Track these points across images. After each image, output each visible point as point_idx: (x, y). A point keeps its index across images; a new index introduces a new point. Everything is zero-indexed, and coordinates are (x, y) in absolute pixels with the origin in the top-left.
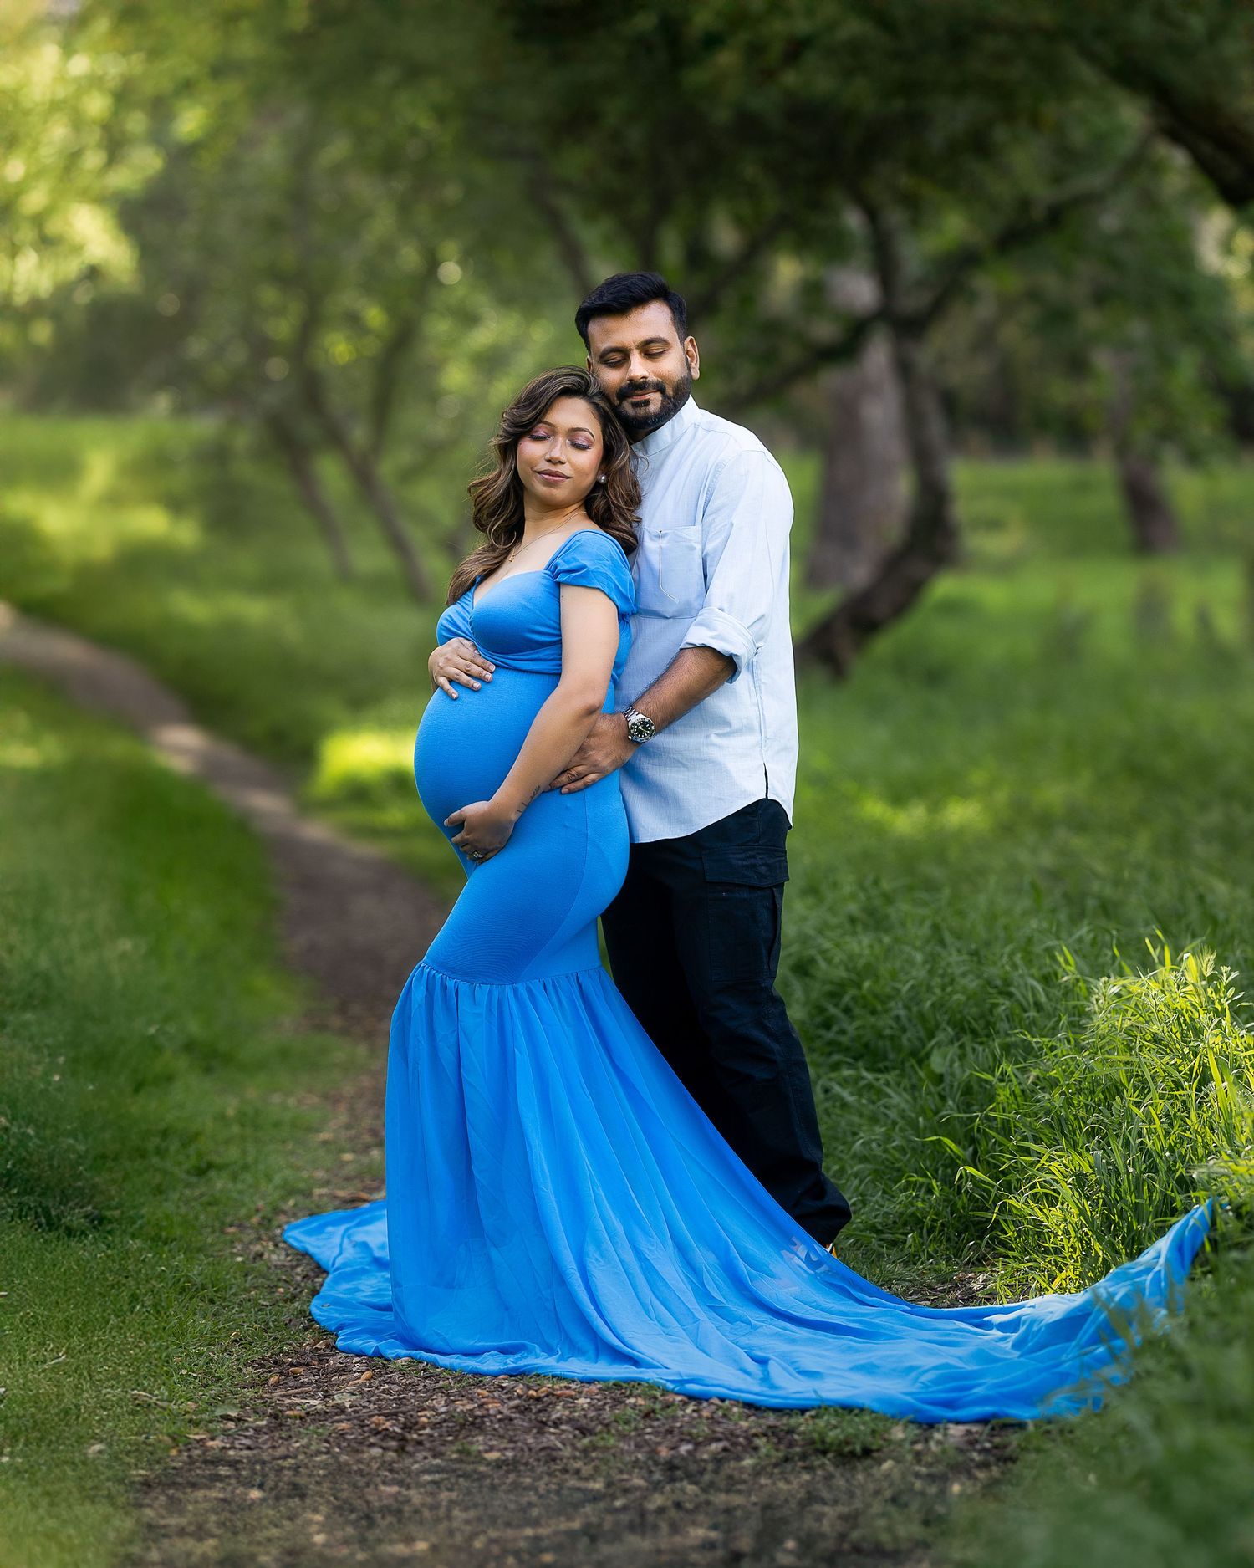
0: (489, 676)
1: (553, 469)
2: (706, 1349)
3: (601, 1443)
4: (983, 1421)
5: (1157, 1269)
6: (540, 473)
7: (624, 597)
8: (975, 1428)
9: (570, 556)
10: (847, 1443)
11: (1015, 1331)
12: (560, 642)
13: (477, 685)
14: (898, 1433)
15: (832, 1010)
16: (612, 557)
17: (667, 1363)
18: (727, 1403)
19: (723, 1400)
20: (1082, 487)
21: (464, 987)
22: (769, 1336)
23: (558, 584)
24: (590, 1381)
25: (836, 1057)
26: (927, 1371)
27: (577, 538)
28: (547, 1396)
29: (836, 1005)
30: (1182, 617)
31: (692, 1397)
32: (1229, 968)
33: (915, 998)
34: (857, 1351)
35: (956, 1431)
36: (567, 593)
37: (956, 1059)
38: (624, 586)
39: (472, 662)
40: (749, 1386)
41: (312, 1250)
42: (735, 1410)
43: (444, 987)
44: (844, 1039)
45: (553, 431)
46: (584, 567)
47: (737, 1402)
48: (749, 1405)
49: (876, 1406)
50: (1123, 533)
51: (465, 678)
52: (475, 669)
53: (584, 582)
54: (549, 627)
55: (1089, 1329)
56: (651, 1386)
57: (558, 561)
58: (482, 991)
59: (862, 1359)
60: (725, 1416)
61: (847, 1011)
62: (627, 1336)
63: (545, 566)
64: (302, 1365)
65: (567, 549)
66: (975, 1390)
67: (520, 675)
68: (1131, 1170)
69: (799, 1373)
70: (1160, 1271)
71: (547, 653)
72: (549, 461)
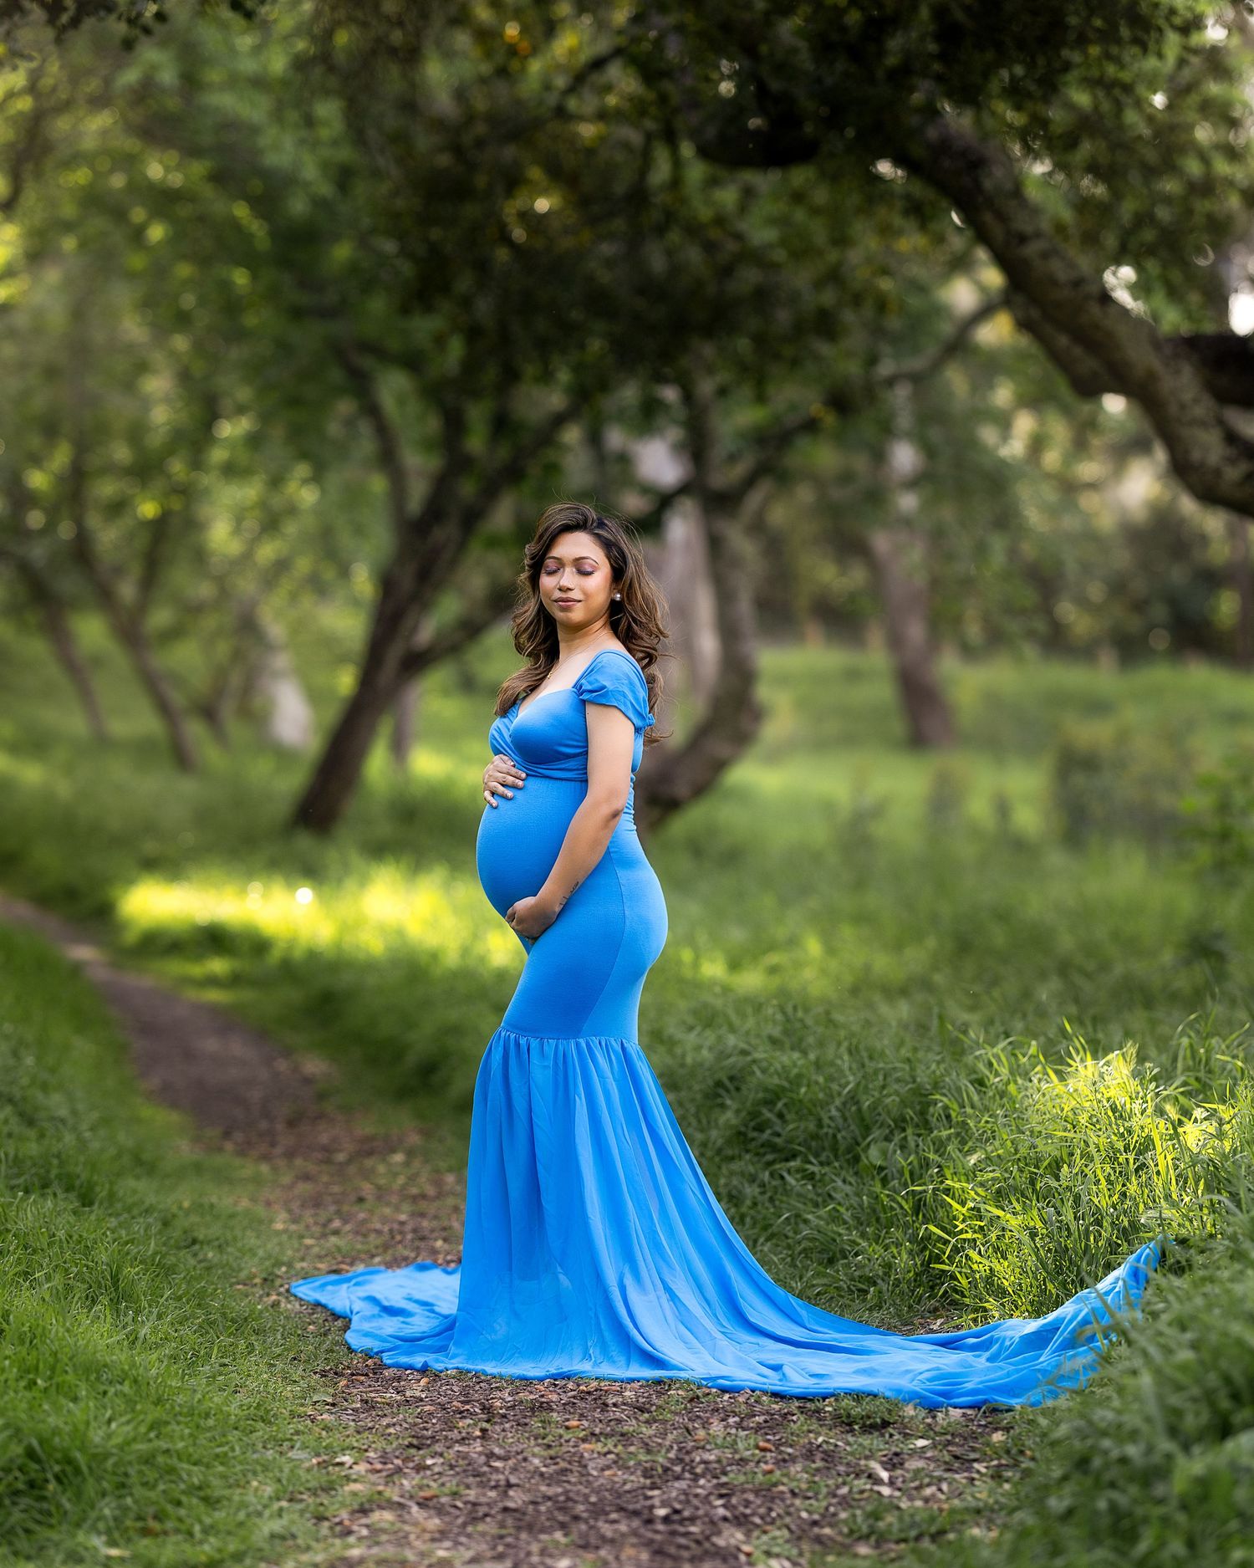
0: (520, 783)
1: (564, 595)
2: (722, 1360)
3: (661, 1417)
4: (976, 1406)
5: (1117, 1289)
6: (556, 601)
7: (640, 715)
8: (969, 1412)
9: (591, 679)
10: (869, 1417)
11: (987, 1349)
12: (586, 753)
13: (509, 793)
14: (910, 1411)
15: (768, 1114)
16: (628, 677)
17: (694, 1367)
18: (758, 1392)
19: (753, 1391)
20: (853, 676)
21: (534, 1043)
22: (775, 1352)
23: (584, 702)
24: (632, 1380)
25: (770, 1157)
26: (921, 1373)
27: (598, 661)
28: (596, 1390)
29: (770, 1111)
30: (978, 808)
31: (724, 1390)
32: (1152, 1065)
33: (853, 1098)
34: (858, 1361)
35: (956, 1413)
36: (591, 711)
37: (898, 1148)
38: (638, 703)
39: (508, 774)
40: (773, 1382)
41: (323, 1301)
42: (765, 1398)
43: (518, 1045)
44: (778, 1140)
45: (561, 564)
46: (604, 687)
47: (765, 1392)
48: (775, 1395)
49: (888, 1394)
50: (898, 727)
51: (501, 789)
52: (510, 779)
53: (604, 701)
54: (578, 741)
55: (1058, 1339)
56: (687, 1381)
57: (583, 681)
58: (550, 1045)
59: (863, 1365)
60: (756, 1401)
61: (781, 1116)
62: (657, 1345)
63: (573, 684)
64: (363, 1375)
65: (589, 672)
66: (966, 1385)
67: (552, 781)
68: (1081, 1222)
69: (810, 1376)
70: (1119, 1292)
71: (571, 764)
72: (560, 589)
